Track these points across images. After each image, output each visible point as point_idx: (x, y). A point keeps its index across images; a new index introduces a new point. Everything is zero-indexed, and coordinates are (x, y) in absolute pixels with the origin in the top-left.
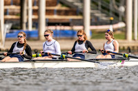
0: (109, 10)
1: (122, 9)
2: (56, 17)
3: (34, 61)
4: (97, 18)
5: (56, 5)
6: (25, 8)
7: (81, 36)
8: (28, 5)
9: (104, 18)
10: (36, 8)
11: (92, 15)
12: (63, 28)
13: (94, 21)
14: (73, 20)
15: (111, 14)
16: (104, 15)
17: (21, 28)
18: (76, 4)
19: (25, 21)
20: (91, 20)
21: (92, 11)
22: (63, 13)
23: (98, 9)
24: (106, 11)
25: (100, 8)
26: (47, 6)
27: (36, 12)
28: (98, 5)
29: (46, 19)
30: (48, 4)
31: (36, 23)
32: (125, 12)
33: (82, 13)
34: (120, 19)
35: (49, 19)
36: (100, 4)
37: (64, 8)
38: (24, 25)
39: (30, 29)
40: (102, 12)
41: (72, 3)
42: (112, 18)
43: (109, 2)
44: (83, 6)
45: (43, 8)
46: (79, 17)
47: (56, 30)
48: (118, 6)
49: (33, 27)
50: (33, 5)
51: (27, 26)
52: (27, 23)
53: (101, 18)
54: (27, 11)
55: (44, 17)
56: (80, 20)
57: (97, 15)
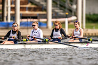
0: (65, 8)
1: (74, 7)
2: (27, 12)
3: (25, 44)
4: (57, 13)
5: (27, 4)
6: (6, 6)
7: (57, 25)
8: (7, 4)
9: (62, 13)
10: (13, 6)
11: (53, 11)
12: (32, 20)
13: (54, 15)
14: (39, 14)
15: (66, 10)
16: (61, 11)
17: (3, 20)
18: (42, 3)
19: (5, 15)
20: (52, 14)
21: (53, 8)
22: (32, 9)
23: (57, 7)
24: (63, 8)
25: (58, 6)
26: (21, 4)
27: (13, 9)
28: (57, 4)
29: (20, 14)
30: (22, 3)
31: (13, 17)
32: (77, 9)
33: (46, 10)
34: (73, 14)
35: (23, 14)
36: (58, 3)
37: (33, 6)
38: (5, 18)
39: (9, 21)
40: (60, 9)
41: (39, 2)
42: (67, 13)
43: (65, 2)
44: (47, 4)
45: (18, 6)
46: (44, 13)
47: (27, 21)
48: (72, 5)
49: (11, 19)
50: (11, 4)
51: (7, 19)
52: (7, 17)
53: (59, 13)
54: (7, 8)
55: (19, 13)
56: (44, 14)
57: (56, 11)
